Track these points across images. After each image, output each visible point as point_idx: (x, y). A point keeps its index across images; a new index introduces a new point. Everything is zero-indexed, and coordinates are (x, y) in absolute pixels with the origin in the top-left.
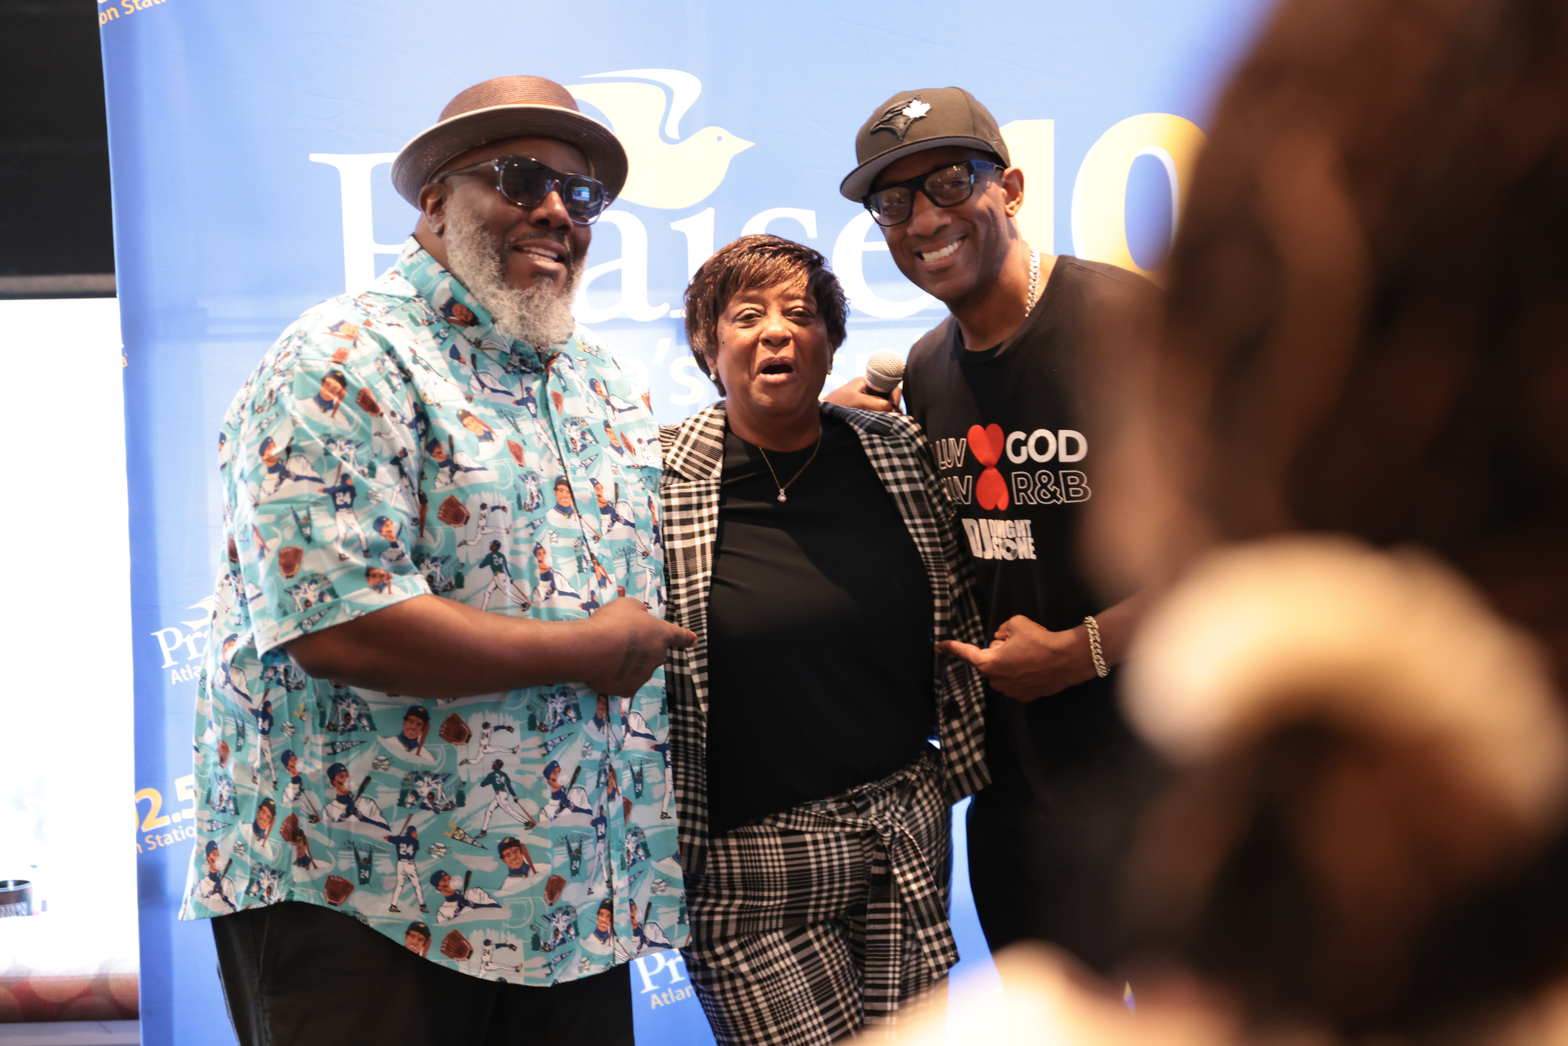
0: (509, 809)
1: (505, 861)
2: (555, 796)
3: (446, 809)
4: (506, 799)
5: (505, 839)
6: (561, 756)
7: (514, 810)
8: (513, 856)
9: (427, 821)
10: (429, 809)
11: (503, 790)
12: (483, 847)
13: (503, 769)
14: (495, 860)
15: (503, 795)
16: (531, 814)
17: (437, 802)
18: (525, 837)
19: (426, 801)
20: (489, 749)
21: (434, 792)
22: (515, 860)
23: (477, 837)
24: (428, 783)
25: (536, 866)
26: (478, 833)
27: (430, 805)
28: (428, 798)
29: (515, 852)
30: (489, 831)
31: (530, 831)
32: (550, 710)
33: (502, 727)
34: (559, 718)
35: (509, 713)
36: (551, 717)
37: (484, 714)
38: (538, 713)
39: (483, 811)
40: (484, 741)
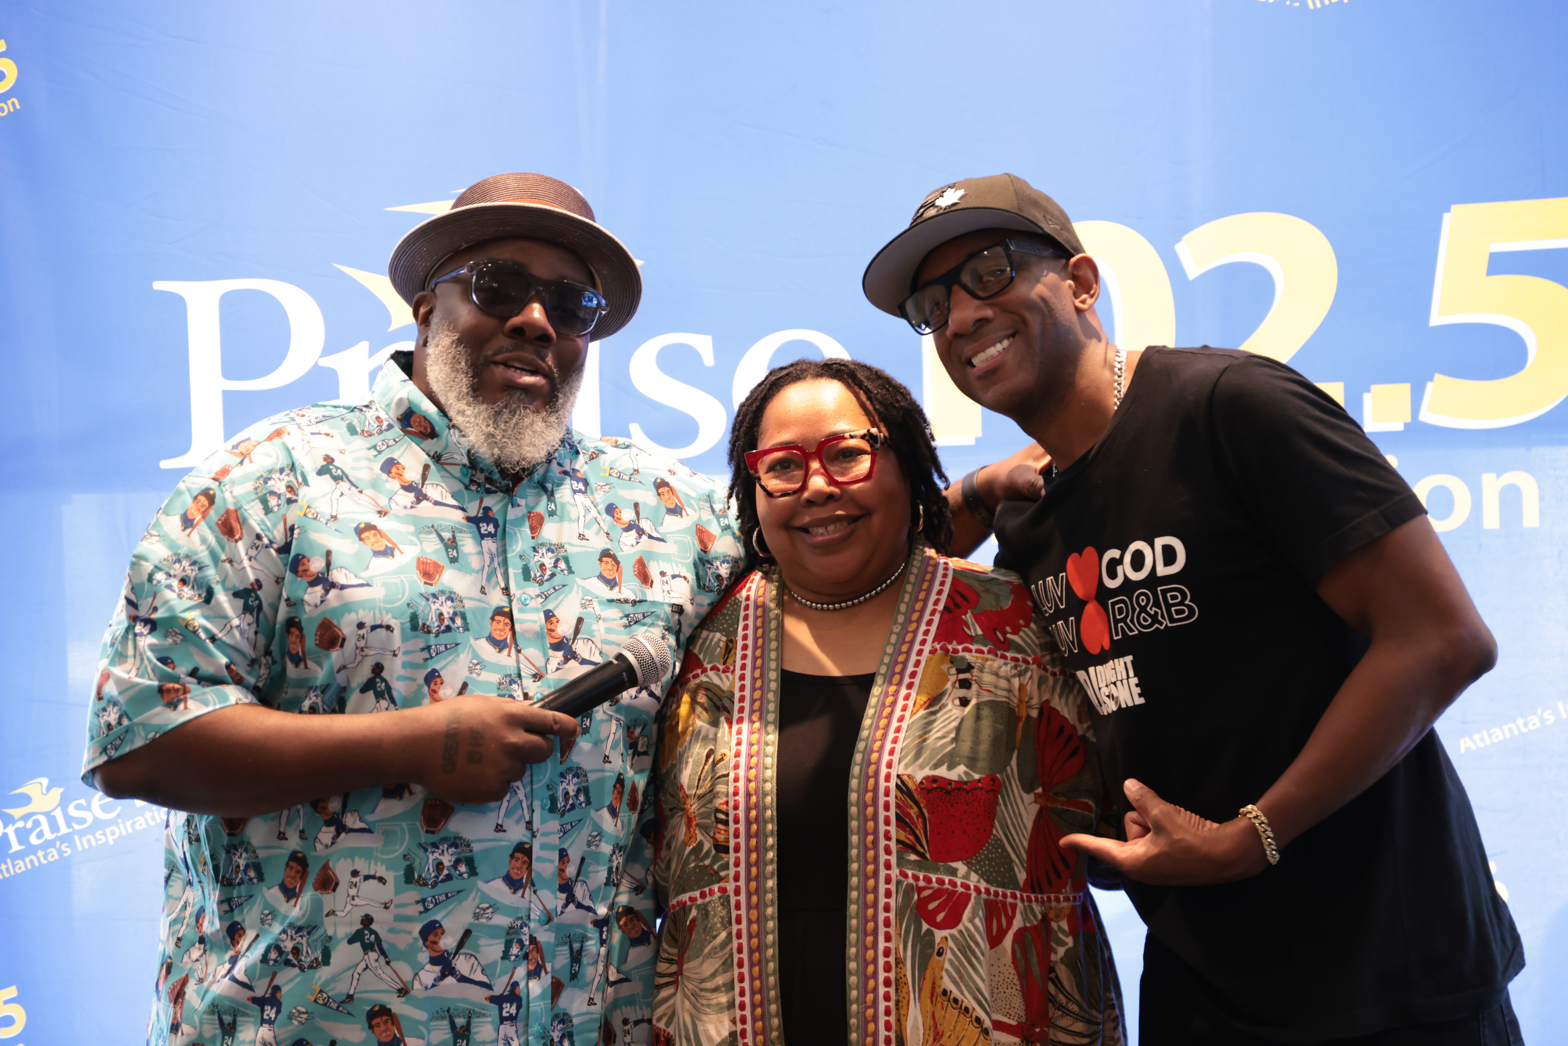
0: (380, 971)
1: (373, 1032)
2: (433, 961)
3: (311, 967)
4: (377, 961)
5: (375, 1006)
6: (446, 915)
7: (386, 973)
8: (383, 1028)
9: (291, 980)
10: (294, 966)
11: (373, 950)
12: (349, 1013)
13: (373, 926)
14: (362, 1030)
15: (373, 955)
16: (404, 980)
17: (303, 958)
18: (398, 1006)
19: (291, 957)
20: (357, 901)
21: (300, 947)
22: (385, 1031)
23: (343, 1002)
24: (292, 937)
25: (407, 1040)
26: (344, 997)
27: (295, 962)
28: (293, 954)
29: (386, 1022)
30: (355, 996)
31: (403, 999)
32: (430, 861)
33: (373, 877)
34: (446, 872)
35: (383, 862)
36: (431, 870)
37: (353, 861)
38: (416, 864)
39: (350, 972)
40: (353, 892)
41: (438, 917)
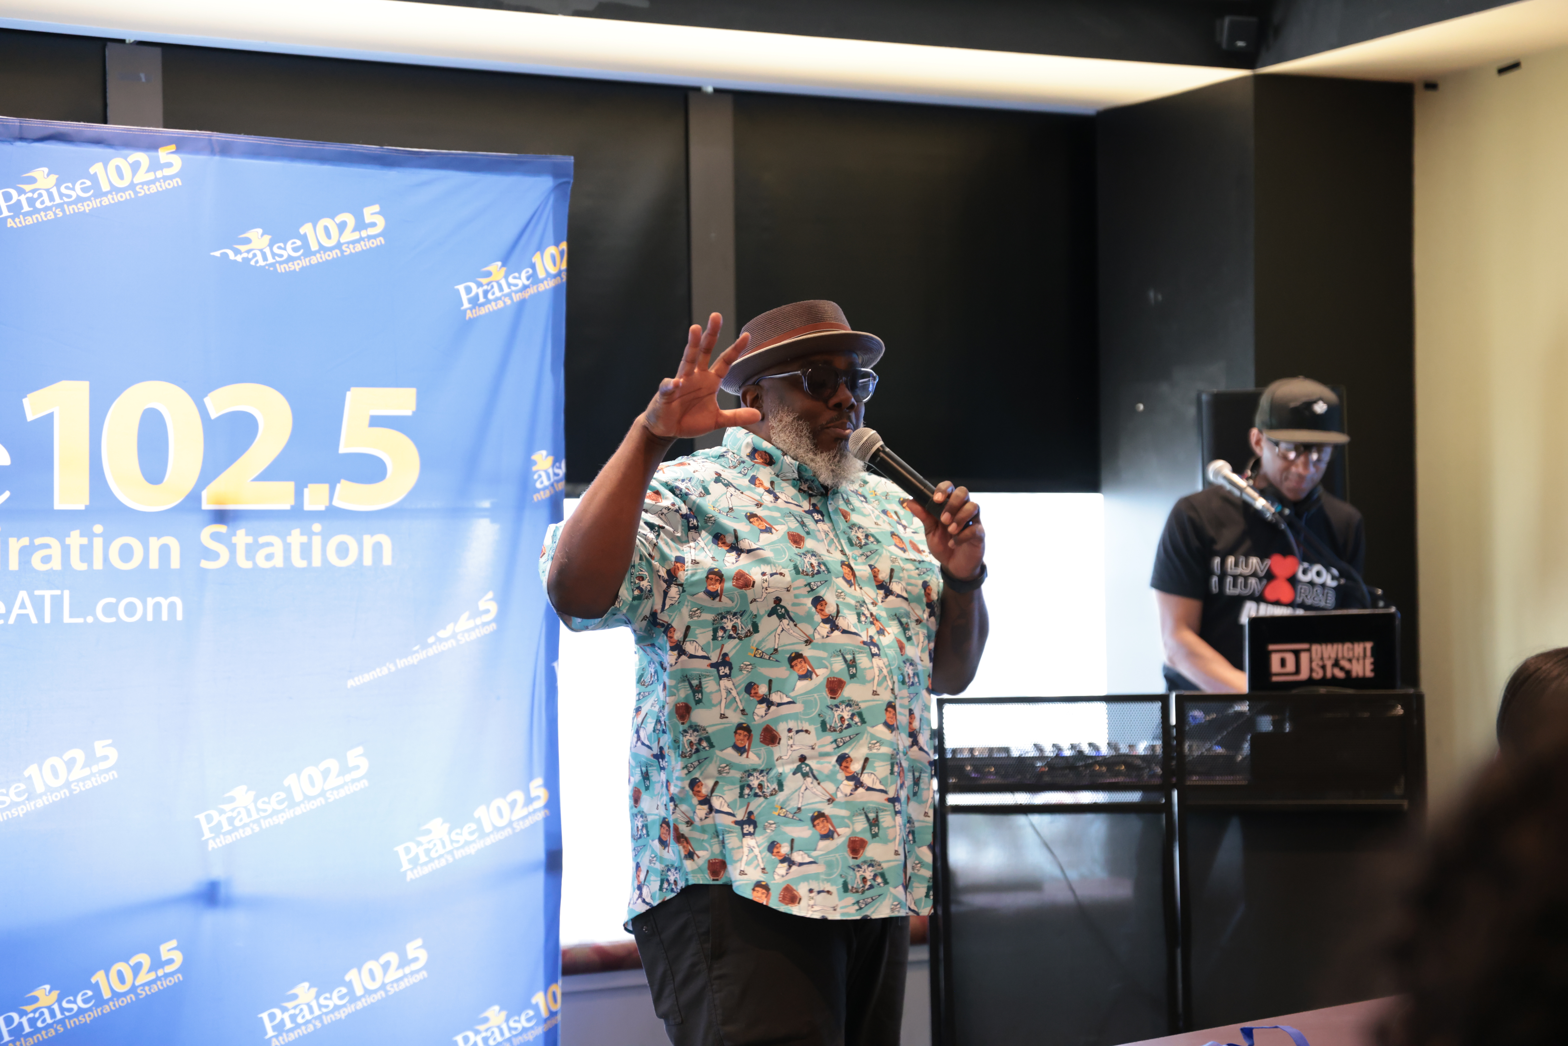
0: (815, 790)
1: (816, 829)
2: (849, 779)
3: (772, 795)
4: (812, 783)
5: (815, 812)
6: (852, 749)
7: (819, 791)
8: (822, 825)
9: (760, 806)
10: (760, 796)
11: (809, 777)
13: (807, 762)
14: (809, 829)
15: (810, 780)
16: (831, 793)
17: (765, 791)
18: (828, 810)
19: (758, 791)
20: (794, 748)
21: (762, 783)
22: (823, 827)
23: (795, 813)
24: (756, 778)
25: (839, 831)
26: (795, 810)
27: (761, 794)
28: (759, 788)
29: (823, 821)
30: (802, 808)
31: (831, 805)
32: (836, 716)
33: (802, 731)
34: (846, 722)
35: (806, 720)
36: (837, 722)
37: (787, 722)
38: (827, 720)
39: (797, 793)
40: (791, 742)
41: (847, 751)
